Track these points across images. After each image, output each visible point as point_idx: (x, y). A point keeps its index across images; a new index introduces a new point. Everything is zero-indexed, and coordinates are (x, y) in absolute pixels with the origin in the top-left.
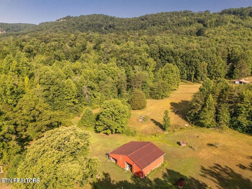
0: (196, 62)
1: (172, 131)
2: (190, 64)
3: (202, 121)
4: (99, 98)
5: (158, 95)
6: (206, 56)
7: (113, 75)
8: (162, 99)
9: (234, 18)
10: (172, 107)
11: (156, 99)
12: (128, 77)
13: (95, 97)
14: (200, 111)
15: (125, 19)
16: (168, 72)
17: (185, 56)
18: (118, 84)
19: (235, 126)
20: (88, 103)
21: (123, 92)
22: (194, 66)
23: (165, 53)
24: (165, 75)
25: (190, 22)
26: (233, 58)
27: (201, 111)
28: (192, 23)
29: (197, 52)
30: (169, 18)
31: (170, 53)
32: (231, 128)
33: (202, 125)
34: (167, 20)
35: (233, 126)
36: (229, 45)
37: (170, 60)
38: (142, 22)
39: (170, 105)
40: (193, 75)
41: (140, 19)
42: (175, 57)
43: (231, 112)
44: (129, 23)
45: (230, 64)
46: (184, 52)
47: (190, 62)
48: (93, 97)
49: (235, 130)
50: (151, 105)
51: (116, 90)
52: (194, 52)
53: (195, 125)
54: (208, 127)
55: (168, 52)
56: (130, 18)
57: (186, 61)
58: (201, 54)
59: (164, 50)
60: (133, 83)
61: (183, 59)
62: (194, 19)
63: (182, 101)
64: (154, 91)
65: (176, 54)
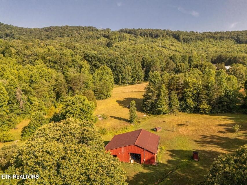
0: (120, 67)
1: (137, 123)
2: (115, 69)
3: (160, 109)
4: (37, 103)
5: (102, 95)
6: (127, 62)
7: (46, 77)
8: (106, 99)
9: (130, 36)
10: (121, 104)
11: (100, 99)
12: (67, 79)
13: (31, 103)
14: (156, 101)
15: (25, 28)
16: (104, 74)
17: (110, 61)
18: (55, 87)
19: (184, 109)
20: (22, 112)
21: (64, 96)
22: (119, 70)
23: (91, 58)
24: (102, 76)
25: (97, 37)
26: (145, 64)
27: (158, 99)
28: (99, 38)
29: (120, 58)
30: (75, 32)
31: (96, 59)
32: (180, 111)
33: (159, 113)
34: (74, 33)
35: (182, 109)
36: (139, 54)
37: (97, 65)
38: (47, 33)
39: (117, 103)
40: (121, 78)
41: (44, 30)
42: (101, 62)
43: (179, 98)
44: (31, 33)
45: (145, 69)
46: (109, 58)
47: (115, 67)
48: (29, 104)
49: (184, 112)
50: (100, 105)
51: (54, 94)
52: (117, 58)
53: (152, 114)
54: (165, 114)
55: (94, 57)
56: (31, 29)
57: (111, 67)
58: (123, 60)
59: (90, 56)
60: (75, 84)
61: (108, 64)
62: (100, 34)
63: (125, 98)
64: (97, 91)
65: (102, 59)
